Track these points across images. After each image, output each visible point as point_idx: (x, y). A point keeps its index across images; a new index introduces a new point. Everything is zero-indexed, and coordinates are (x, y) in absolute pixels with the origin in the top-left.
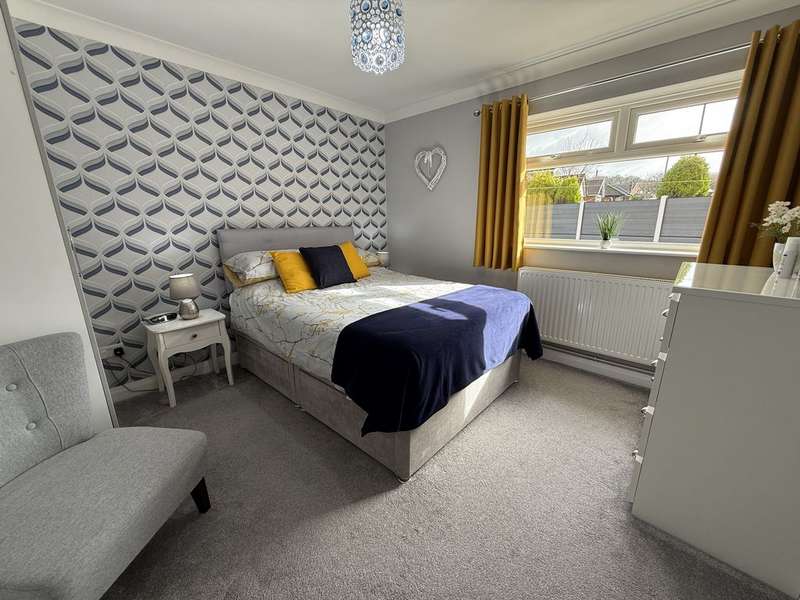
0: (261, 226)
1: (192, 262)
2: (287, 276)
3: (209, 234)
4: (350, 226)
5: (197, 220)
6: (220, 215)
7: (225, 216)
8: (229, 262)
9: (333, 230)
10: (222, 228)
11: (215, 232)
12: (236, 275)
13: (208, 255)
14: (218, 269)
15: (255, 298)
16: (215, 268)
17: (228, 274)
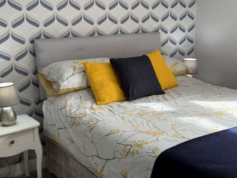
0: (73, 34)
1: (11, 70)
2: (97, 87)
3: (28, 43)
4: (157, 31)
5: (18, 31)
6: (37, 26)
7: (41, 26)
8: (44, 71)
9: (140, 36)
10: (38, 38)
11: (32, 42)
12: (50, 83)
13: (26, 63)
14: (34, 77)
15: (68, 108)
16: (31, 76)
17: (42, 82)
